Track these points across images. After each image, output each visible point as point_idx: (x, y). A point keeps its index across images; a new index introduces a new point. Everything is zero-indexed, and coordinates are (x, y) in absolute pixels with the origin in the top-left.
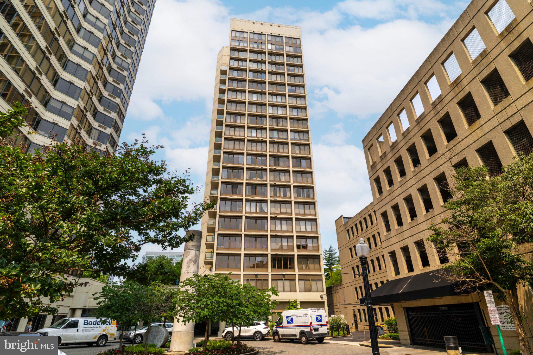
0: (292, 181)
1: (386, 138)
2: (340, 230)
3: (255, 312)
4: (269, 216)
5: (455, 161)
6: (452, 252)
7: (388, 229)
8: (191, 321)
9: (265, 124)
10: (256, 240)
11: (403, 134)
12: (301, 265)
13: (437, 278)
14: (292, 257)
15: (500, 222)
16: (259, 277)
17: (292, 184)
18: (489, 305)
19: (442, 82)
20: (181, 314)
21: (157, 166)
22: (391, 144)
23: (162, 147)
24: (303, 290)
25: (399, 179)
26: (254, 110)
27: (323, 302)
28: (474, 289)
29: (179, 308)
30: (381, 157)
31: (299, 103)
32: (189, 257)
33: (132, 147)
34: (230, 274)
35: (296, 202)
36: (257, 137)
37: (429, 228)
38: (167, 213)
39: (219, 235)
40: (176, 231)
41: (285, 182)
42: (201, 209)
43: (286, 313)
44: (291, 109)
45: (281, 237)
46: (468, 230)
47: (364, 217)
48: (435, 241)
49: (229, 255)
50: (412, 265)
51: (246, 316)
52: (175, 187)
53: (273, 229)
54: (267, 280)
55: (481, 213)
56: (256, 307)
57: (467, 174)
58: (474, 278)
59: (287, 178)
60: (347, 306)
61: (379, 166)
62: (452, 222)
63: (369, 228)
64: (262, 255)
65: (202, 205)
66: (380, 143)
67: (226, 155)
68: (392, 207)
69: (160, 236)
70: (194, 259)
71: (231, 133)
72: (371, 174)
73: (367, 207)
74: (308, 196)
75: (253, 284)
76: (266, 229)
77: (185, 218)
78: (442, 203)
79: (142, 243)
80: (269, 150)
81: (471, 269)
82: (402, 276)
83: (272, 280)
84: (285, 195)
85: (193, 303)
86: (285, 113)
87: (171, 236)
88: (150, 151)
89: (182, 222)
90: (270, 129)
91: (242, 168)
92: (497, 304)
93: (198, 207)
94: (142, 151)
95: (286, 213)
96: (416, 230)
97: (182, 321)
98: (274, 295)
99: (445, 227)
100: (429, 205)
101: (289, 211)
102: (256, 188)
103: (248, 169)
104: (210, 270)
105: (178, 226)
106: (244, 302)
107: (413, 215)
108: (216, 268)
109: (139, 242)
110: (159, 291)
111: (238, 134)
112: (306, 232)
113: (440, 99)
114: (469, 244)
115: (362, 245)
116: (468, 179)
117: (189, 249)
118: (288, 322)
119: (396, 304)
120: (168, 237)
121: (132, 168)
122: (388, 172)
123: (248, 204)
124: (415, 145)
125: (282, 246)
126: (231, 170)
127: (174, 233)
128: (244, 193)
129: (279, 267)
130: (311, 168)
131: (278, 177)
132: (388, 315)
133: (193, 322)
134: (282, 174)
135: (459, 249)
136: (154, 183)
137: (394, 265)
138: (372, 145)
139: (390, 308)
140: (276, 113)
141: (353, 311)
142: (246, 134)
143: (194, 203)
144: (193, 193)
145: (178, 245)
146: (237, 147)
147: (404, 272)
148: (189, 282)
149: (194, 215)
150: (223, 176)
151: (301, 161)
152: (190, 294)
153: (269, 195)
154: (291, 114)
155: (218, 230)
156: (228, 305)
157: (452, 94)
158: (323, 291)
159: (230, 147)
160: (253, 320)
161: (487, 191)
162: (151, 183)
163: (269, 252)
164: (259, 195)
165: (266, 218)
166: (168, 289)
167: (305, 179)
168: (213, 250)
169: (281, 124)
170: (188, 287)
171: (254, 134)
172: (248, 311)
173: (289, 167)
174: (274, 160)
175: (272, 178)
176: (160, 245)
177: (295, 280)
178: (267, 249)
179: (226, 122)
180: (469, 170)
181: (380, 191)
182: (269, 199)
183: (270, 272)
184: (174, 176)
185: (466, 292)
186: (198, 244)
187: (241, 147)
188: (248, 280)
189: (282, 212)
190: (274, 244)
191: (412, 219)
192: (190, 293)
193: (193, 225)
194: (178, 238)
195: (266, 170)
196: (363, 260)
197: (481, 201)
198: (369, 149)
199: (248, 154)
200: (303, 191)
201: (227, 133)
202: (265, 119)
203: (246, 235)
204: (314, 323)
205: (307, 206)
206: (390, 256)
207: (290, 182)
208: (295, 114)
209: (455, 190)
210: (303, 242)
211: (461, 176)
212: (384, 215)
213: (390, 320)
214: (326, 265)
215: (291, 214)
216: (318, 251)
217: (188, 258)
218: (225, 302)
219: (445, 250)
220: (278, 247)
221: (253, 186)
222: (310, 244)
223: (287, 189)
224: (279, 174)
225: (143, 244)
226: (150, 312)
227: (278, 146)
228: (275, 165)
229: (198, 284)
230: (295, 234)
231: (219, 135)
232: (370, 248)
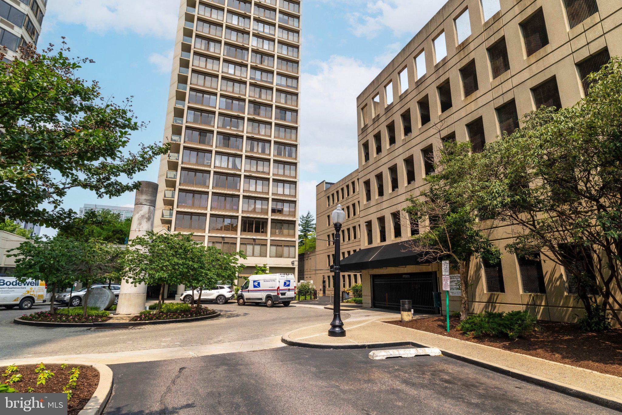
0: (273, 135)
1: (382, 99)
2: (320, 196)
3: (218, 275)
4: (243, 173)
5: (444, 133)
6: (423, 224)
7: (369, 198)
8: (143, 283)
9: (246, 59)
10: (225, 200)
11: (400, 97)
12: (274, 230)
13: (405, 248)
14: (266, 220)
15: (471, 198)
16: (226, 240)
17: (273, 139)
18: (443, 273)
19: (450, 41)
20: (131, 275)
21: (85, 86)
22: (386, 106)
23: (91, 61)
24: (274, 254)
25: (388, 147)
26: (234, 38)
27: (294, 268)
28: (435, 259)
29: (127, 269)
30: (374, 119)
31: (291, 38)
32: (141, 213)
33: (45, 54)
34: (192, 235)
35: (275, 161)
36: (234, 75)
37: (407, 200)
38: (99, 148)
39: (180, 190)
40: (116, 176)
41: (265, 135)
42: (150, 153)
43: (253, 278)
44: (280, 45)
45: (255, 198)
46: (442, 204)
47: (347, 184)
48: (410, 212)
49: (191, 214)
50: (385, 235)
51: (208, 279)
52: (111, 118)
53: (246, 189)
54: (236, 244)
55: (456, 188)
56: (220, 270)
57: (452, 148)
58: (436, 249)
59: (268, 131)
60: (318, 272)
61: (370, 130)
62: (429, 195)
63: (350, 196)
64: (231, 217)
65: (152, 148)
66: (375, 103)
67: (194, 93)
68: (376, 176)
69: (93, 180)
70: (147, 216)
71: (200, 64)
72: (361, 137)
73: (351, 174)
74: (290, 156)
75: (218, 247)
76: (238, 188)
77: (128, 161)
78: (424, 176)
79: (67, 186)
80: (249, 93)
81: (436, 241)
82: (374, 245)
83: (241, 244)
84: (263, 152)
85: (145, 264)
86: (272, 50)
87: (108, 182)
88: (74, 64)
89: (125, 165)
90: (253, 68)
91: (214, 113)
92: (451, 273)
93: (146, 150)
94: (61, 61)
95: (263, 172)
96: (395, 201)
97: (132, 283)
98: (242, 259)
99: (422, 199)
100: (411, 177)
101: (266, 170)
102: (229, 139)
103: (220, 114)
104: (168, 230)
105: (118, 170)
106: (206, 265)
107: (395, 186)
108: (175, 228)
109: (63, 184)
110: (101, 249)
111: (210, 67)
112: (284, 195)
113: (445, 61)
114: (439, 217)
115: (338, 211)
116: (452, 153)
117: (141, 204)
118: (255, 286)
119: (364, 272)
120: (105, 182)
121: (43, 82)
122: (378, 137)
123: (218, 157)
124: (410, 111)
125: (255, 208)
126: (199, 113)
127: (113, 179)
128: (215, 144)
129: (250, 230)
130: (296, 123)
131: (257, 129)
132: (356, 282)
133: (146, 284)
134: (262, 126)
135: (430, 221)
136: (81, 109)
137: (368, 234)
138: (366, 105)
139: (358, 275)
140: (261, 47)
141: (322, 277)
142: (220, 69)
143: (141, 145)
144: (137, 129)
145: (119, 193)
146: (208, 84)
147: (377, 242)
148: (140, 241)
149: (141, 159)
150: (188, 119)
151: (285, 113)
152: (142, 255)
153: (245, 149)
154: (280, 52)
155: (180, 185)
156: (188, 267)
157: (457, 58)
158: (295, 258)
159: (199, 82)
160: (216, 283)
161: (466, 166)
162: (77, 109)
163: (240, 214)
164: (233, 148)
165: (240, 176)
166: (112, 247)
167: (288, 135)
168: (173, 208)
169: (266, 63)
170: (139, 247)
171: (231, 70)
172: (210, 274)
173: (271, 118)
174: (254, 107)
175: (250, 129)
176: (94, 192)
177: (266, 245)
178: (237, 211)
179: (195, 48)
180: (456, 144)
181: (367, 158)
182: (244, 153)
183: (239, 235)
184: (109, 103)
185: (428, 262)
186: (153, 199)
187: (214, 85)
188: (213, 242)
189: (258, 170)
190: (246, 206)
191: (393, 190)
192: (142, 253)
193: (139, 171)
194: (119, 185)
195: (243, 118)
196: (338, 227)
197: (459, 176)
198: (362, 109)
199: (222, 96)
200: (285, 149)
201: (196, 63)
202: (246, 52)
203: (214, 194)
204: (282, 287)
205: (287, 167)
206: (366, 225)
207: (270, 136)
208: (284, 52)
209: (438, 163)
210: (279, 206)
211: (447, 150)
212: (367, 184)
213: (357, 286)
214: (302, 231)
215: (269, 174)
216: (294, 216)
217: (139, 214)
218: (186, 264)
219: (418, 222)
220: (250, 209)
221: (226, 137)
222: (286, 208)
223: (267, 145)
224: (259, 126)
225: (69, 188)
226: (90, 272)
227: (261, 91)
228: (255, 114)
229: (152, 244)
230: (270, 197)
231: (184, 64)
232: (349, 217)
